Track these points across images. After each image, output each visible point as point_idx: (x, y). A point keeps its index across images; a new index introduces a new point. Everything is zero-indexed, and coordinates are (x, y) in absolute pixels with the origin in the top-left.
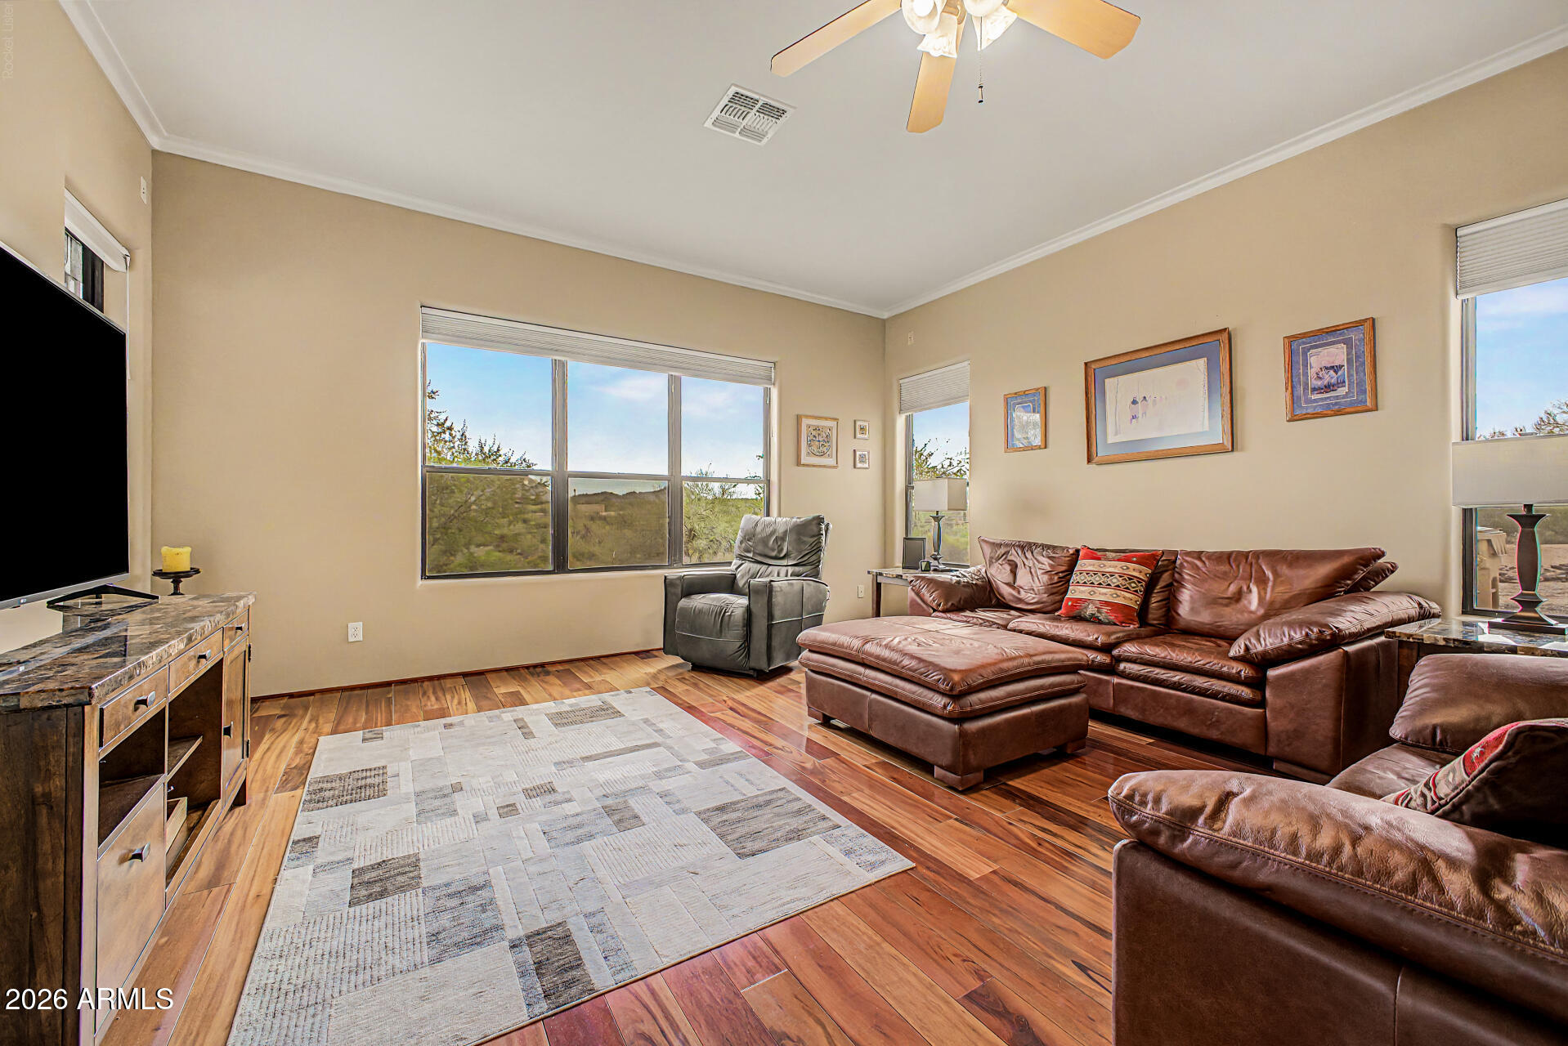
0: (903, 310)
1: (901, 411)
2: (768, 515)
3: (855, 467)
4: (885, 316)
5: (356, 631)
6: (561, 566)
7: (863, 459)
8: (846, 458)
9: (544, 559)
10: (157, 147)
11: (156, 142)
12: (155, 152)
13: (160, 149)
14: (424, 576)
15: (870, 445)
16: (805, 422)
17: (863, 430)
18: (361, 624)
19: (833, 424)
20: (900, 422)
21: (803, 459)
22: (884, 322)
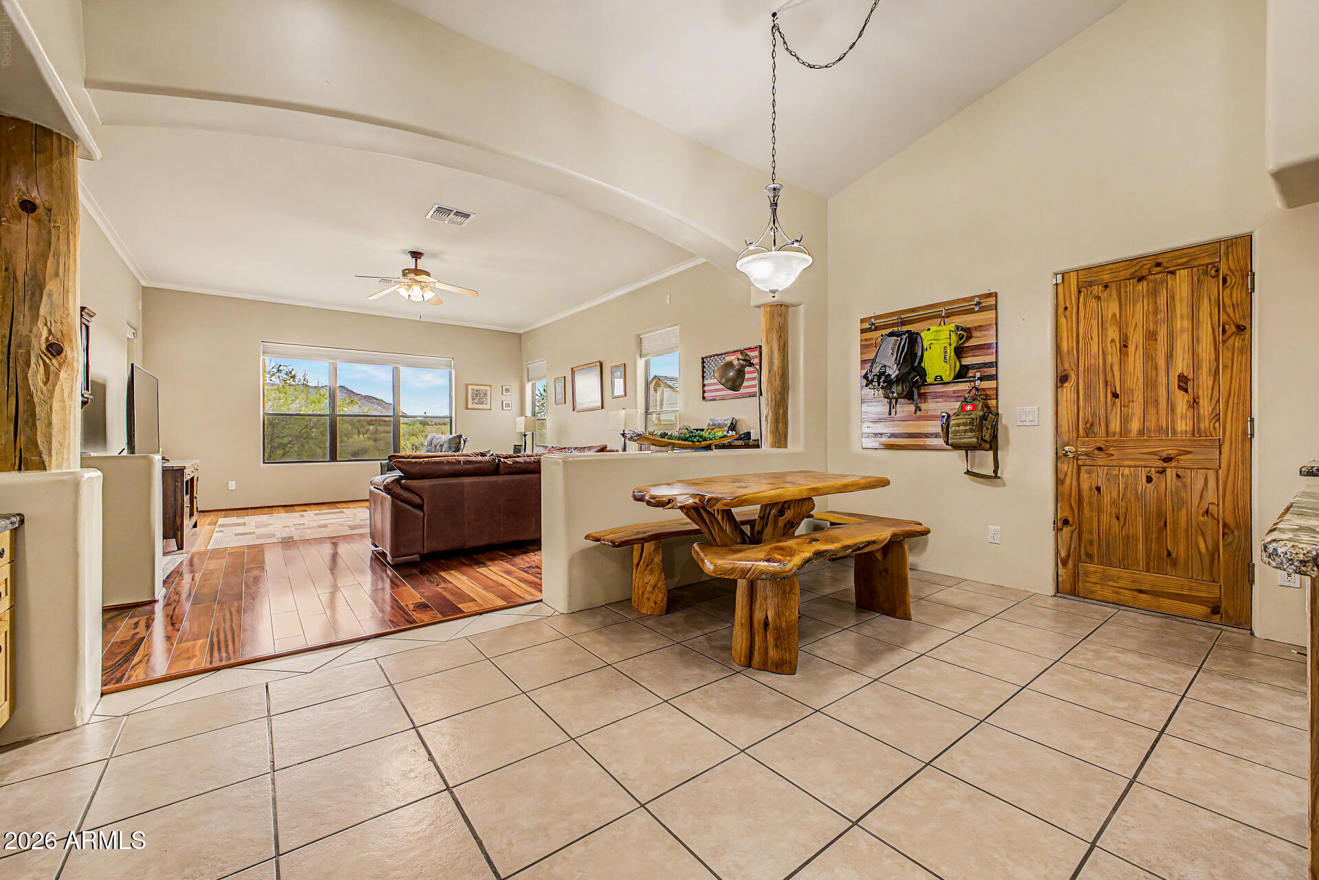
0: (528, 330)
1: (528, 381)
2: (451, 434)
3: (503, 409)
4: (521, 332)
5: (232, 485)
6: (333, 458)
7: (508, 405)
8: (496, 405)
9: (324, 455)
10: (144, 285)
11: (144, 283)
12: (143, 287)
13: (147, 286)
14: (264, 462)
15: (513, 398)
16: (470, 387)
17: (507, 390)
18: (234, 482)
19: (488, 388)
20: (528, 387)
21: (470, 406)
22: (520, 335)
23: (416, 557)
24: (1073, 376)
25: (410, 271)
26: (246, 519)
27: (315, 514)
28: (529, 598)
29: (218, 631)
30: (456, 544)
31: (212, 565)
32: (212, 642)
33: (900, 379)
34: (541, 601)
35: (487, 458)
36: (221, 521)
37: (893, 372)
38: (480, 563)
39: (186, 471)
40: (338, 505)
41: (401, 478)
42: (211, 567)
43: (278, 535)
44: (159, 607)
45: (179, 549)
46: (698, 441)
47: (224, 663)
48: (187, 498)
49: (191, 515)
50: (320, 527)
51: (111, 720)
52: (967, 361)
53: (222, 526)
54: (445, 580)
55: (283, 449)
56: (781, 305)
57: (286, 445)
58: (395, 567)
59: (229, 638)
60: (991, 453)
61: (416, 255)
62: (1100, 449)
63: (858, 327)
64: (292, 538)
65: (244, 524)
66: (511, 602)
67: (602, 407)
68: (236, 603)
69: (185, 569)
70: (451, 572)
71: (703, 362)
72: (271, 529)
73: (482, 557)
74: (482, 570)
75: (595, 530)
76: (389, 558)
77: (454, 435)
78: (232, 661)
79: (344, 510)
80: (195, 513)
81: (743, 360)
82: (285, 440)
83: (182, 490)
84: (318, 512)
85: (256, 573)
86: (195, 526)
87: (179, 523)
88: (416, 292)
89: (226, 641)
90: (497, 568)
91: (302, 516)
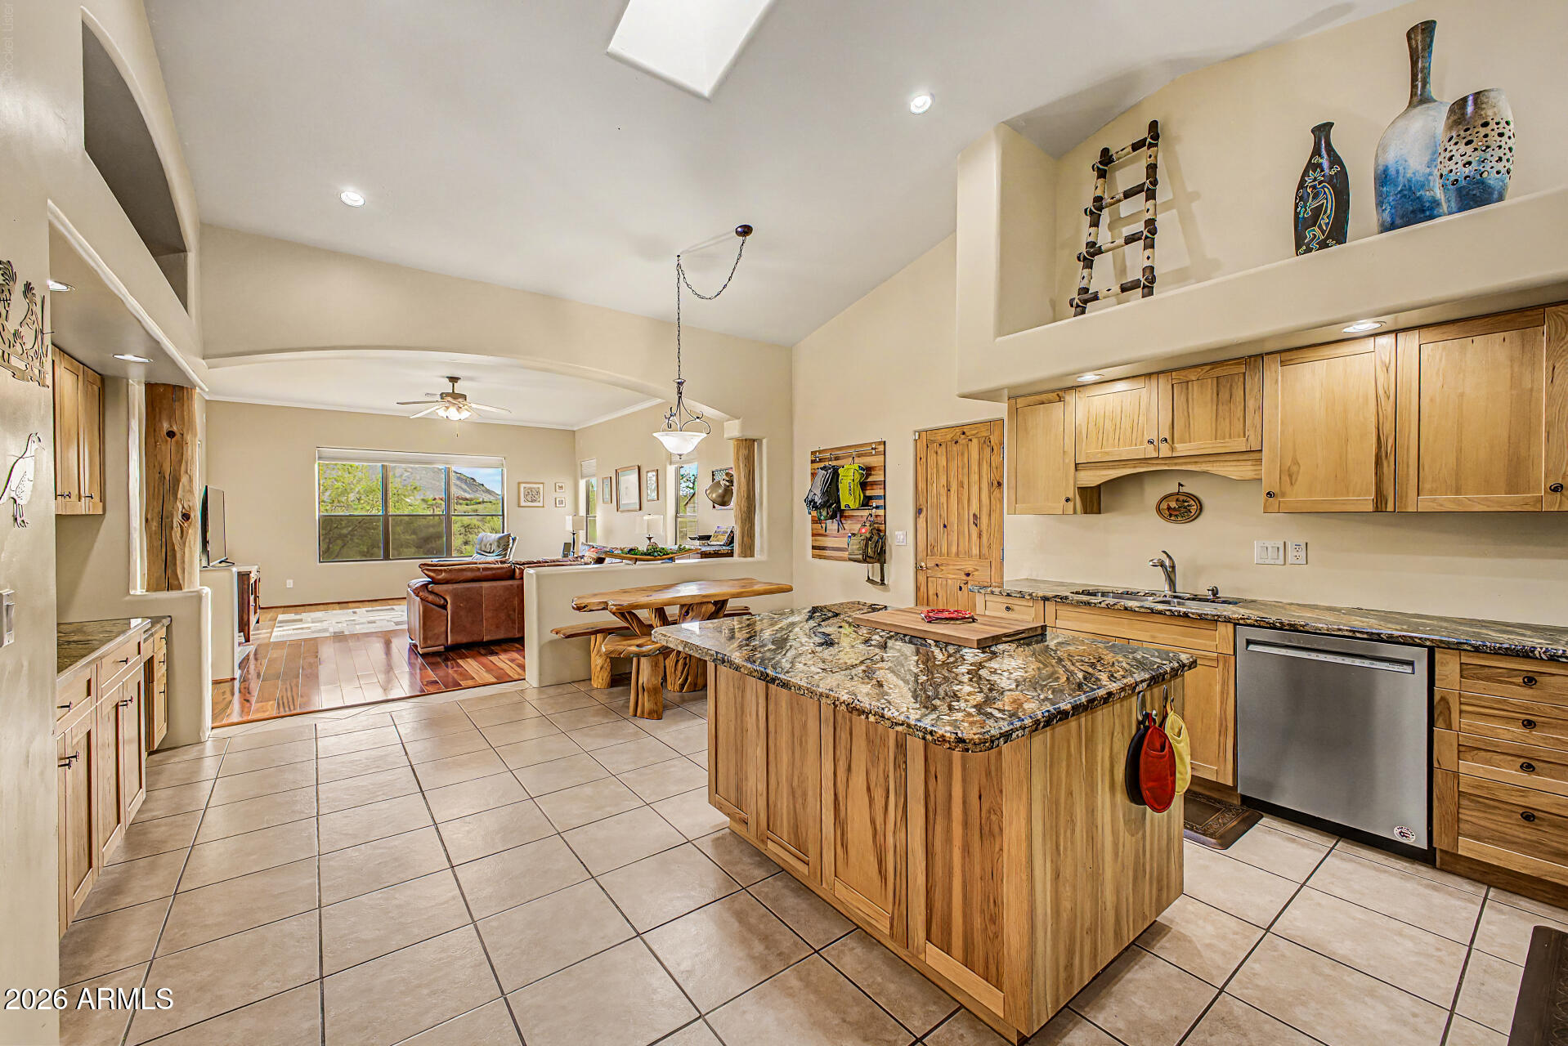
0: (581, 428)
1: (582, 477)
2: (503, 532)
3: (556, 506)
4: (575, 429)
5: (290, 583)
6: (386, 556)
7: (561, 502)
8: (550, 502)
11: (207, 398)
12: (207, 401)
13: (211, 399)
14: (319, 561)
15: (566, 495)
16: (522, 486)
17: (561, 487)
18: (291, 581)
19: (541, 486)
20: (582, 484)
21: (523, 504)
22: (574, 431)
23: (441, 648)
24: (925, 509)
25: (448, 394)
26: (304, 616)
27: (367, 611)
28: (516, 677)
29: (282, 697)
30: (476, 638)
31: (274, 654)
32: (278, 704)
33: (823, 505)
34: (524, 679)
35: (505, 565)
36: (281, 617)
37: (818, 501)
38: (493, 653)
39: (252, 575)
40: (390, 602)
41: (430, 583)
42: (275, 656)
43: (331, 630)
44: (237, 684)
45: (246, 642)
46: (659, 555)
47: (288, 713)
48: (252, 598)
49: (255, 613)
50: (369, 622)
51: (217, 740)
52: (868, 493)
53: (281, 622)
54: (459, 666)
55: (343, 540)
56: (746, 440)
57: (346, 536)
58: (424, 656)
59: (290, 700)
60: (877, 565)
61: (454, 380)
62: (937, 565)
63: (809, 458)
64: (343, 632)
65: (301, 620)
66: (502, 678)
67: (640, 509)
68: (295, 681)
69: (252, 656)
70: (468, 660)
71: (713, 475)
72: (325, 625)
73: (498, 648)
74: (493, 658)
75: (558, 626)
76: (419, 649)
77: (506, 533)
78: (293, 712)
79: (394, 607)
80: (258, 610)
81: (727, 481)
82: (345, 531)
83: (248, 593)
84: (370, 609)
85: (312, 660)
86: (258, 622)
87: (246, 619)
88: (453, 414)
89: (288, 702)
90: (505, 657)
91: (354, 613)
